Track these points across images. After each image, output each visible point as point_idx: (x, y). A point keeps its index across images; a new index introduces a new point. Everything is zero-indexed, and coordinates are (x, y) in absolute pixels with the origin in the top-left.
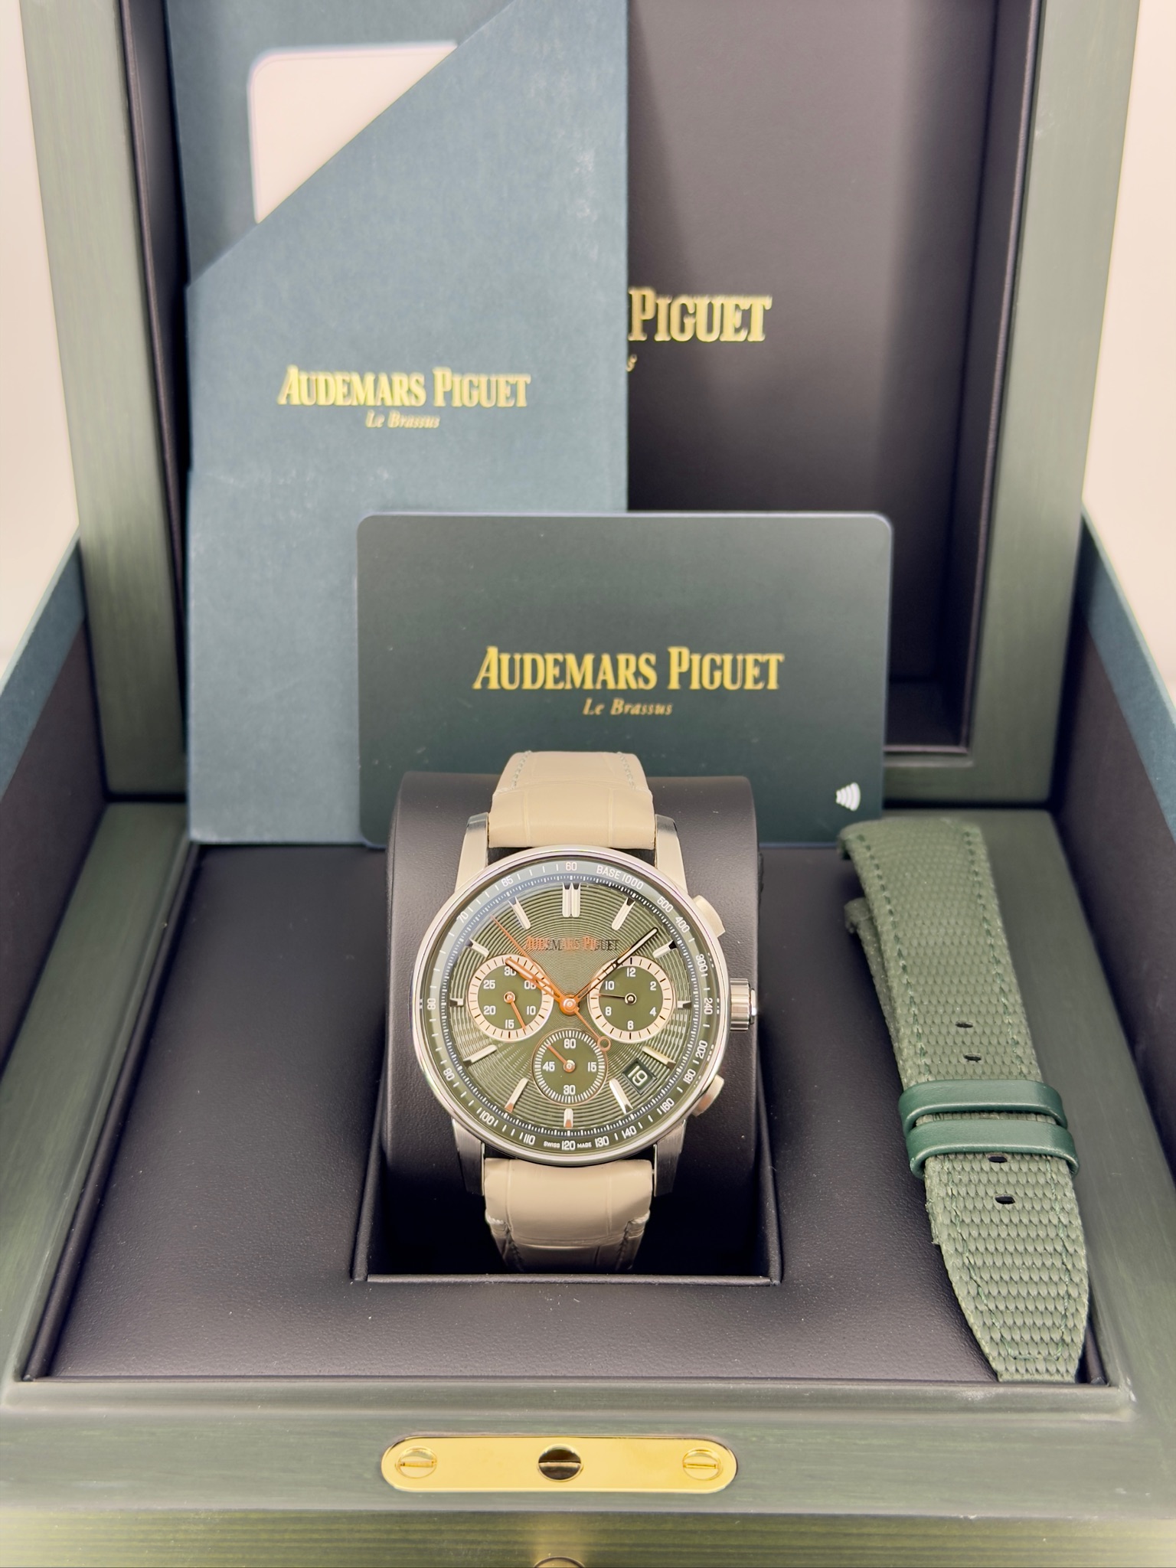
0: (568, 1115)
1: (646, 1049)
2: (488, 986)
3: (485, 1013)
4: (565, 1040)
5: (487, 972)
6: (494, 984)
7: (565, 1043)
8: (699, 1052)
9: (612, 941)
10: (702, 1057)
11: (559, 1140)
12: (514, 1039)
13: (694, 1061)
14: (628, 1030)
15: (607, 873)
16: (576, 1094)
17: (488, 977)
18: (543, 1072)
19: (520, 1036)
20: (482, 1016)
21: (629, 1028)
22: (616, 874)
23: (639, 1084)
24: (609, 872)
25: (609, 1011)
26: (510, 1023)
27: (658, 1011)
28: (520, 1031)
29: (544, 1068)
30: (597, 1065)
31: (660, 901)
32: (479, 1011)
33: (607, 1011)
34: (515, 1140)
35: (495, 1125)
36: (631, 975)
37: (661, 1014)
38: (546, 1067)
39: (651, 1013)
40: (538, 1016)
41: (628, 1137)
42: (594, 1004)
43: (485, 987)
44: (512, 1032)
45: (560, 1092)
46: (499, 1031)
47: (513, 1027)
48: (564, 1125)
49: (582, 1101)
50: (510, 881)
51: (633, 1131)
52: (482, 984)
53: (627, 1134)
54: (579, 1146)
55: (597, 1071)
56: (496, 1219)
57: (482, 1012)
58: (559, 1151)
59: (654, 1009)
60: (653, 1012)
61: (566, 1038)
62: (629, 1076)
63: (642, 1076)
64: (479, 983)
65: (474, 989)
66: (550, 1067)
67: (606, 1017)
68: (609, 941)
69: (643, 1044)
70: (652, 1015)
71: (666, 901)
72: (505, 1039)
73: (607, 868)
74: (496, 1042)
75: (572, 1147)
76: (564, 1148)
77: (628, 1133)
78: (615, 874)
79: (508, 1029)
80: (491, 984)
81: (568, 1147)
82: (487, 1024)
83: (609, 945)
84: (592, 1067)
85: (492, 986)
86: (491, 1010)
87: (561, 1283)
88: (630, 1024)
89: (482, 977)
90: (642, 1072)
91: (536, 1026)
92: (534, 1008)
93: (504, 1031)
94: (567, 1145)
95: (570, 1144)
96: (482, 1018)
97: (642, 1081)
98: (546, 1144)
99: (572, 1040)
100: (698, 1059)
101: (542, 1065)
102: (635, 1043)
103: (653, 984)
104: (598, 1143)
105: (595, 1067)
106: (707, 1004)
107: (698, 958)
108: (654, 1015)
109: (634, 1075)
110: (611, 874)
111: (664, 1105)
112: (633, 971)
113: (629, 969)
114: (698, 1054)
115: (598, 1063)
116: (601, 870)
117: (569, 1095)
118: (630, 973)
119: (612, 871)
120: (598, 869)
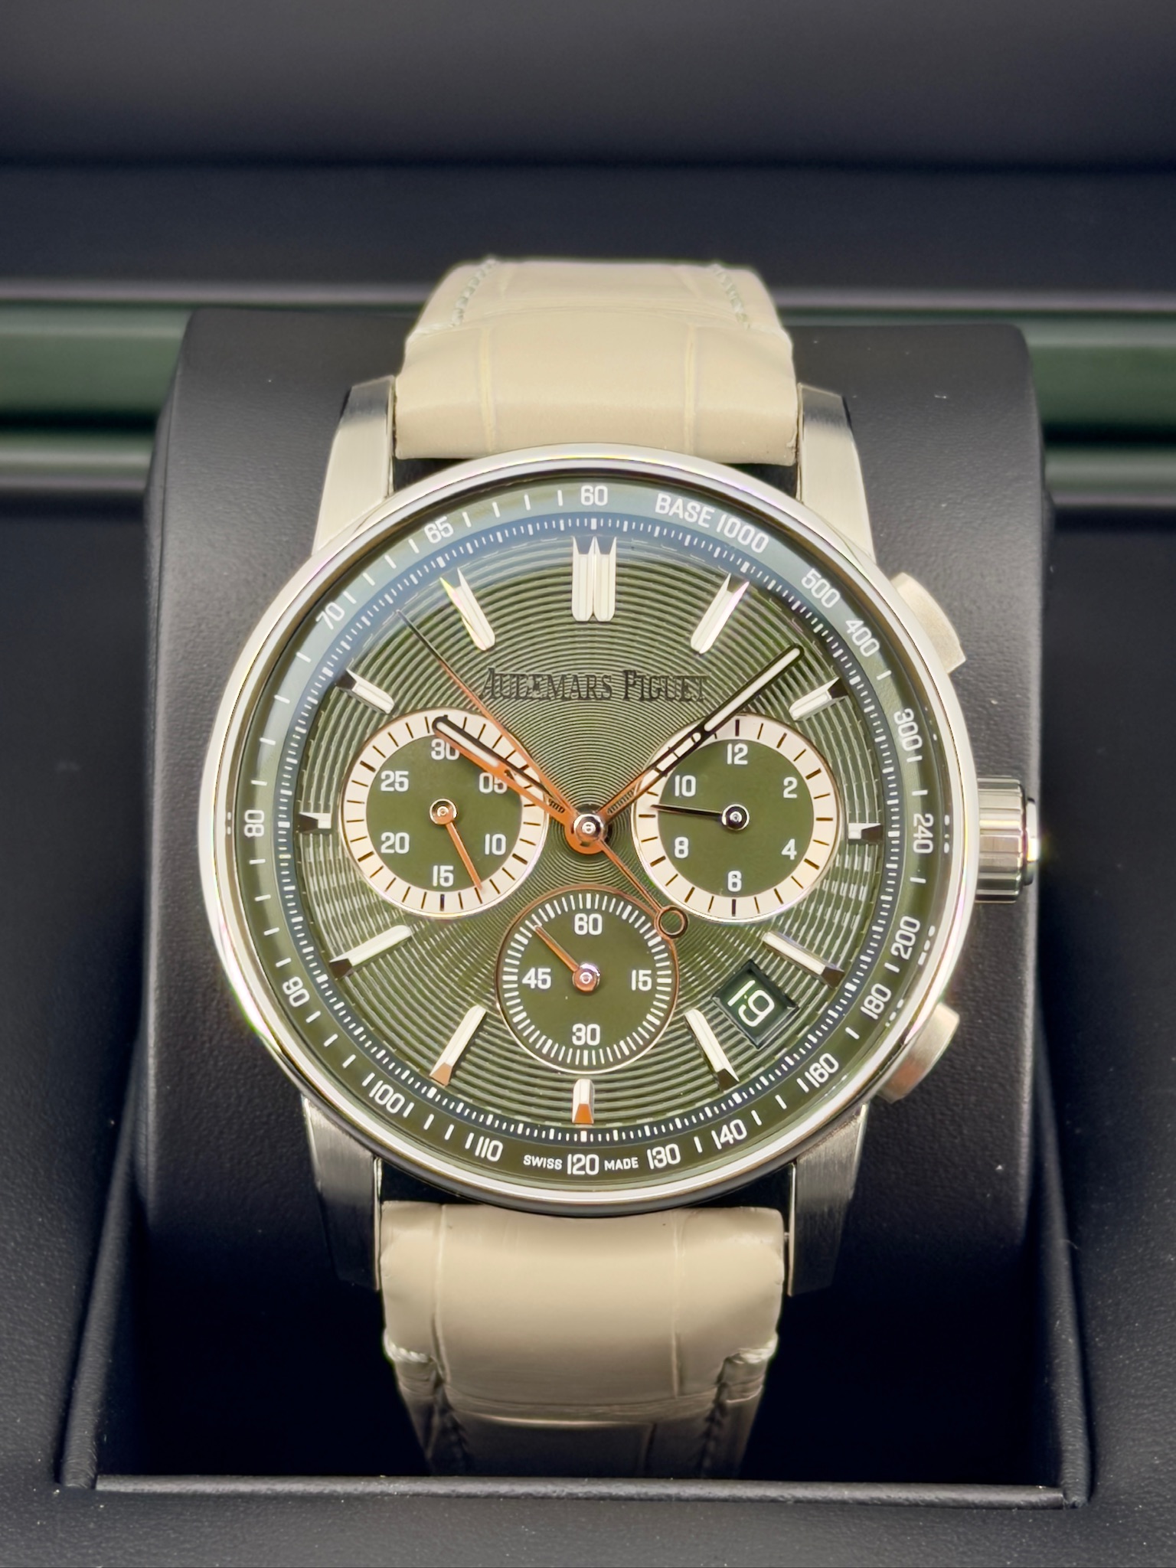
0: (582, 1093)
1: (771, 939)
2: (392, 785)
3: (384, 850)
4: (578, 916)
5: (390, 750)
6: (406, 781)
7: (577, 923)
8: (900, 943)
9: (692, 678)
10: (906, 957)
11: (561, 1152)
12: (452, 911)
13: (888, 966)
14: (727, 893)
15: (680, 512)
16: (602, 1045)
17: (392, 763)
18: (524, 989)
19: (468, 904)
20: (376, 856)
21: (731, 888)
22: (703, 516)
23: (753, 1024)
24: (685, 509)
25: (682, 846)
26: (443, 873)
27: (802, 848)
28: (468, 893)
29: (525, 981)
30: (654, 976)
31: (809, 581)
32: (367, 846)
33: (678, 847)
34: (456, 1150)
35: (406, 1114)
36: (737, 762)
37: (808, 856)
38: (530, 979)
39: (785, 852)
40: (511, 858)
41: (726, 1145)
42: (645, 830)
43: (384, 788)
44: (448, 896)
45: (564, 1037)
46: (417, 892)
47: (451, 883)
48: (574, 1115)
49: (617, 1062)
50: (446, 530)
51: (740, 1132)
52: (378, 780)
53: (723, 1140)
54: (608, 1165)
55: (654, 991)
56: (409, 1350)
57: (378, 848)
58: (560, 1177)
59: (792, 842)
60: (790, 850)
61: (578, 910)
62: (731, 1003)
63: (761, 1004)
64: (369, 777)
65: (357, 792)
66: (539, 978)
67: (676, 861)
68: (682, 678)
69: (765, 925)
70: (787, 857)
71: (824, 581)
72: (432, 911)
73: (680, 501)
74: (410, 919)
75: (592, 1168)
76: (573, 1170)
77: (727, 1135)
78: (699, 514)
79: (440, 888)
80: (398, 780)
81: (583, 1168)
82: (387, 874)
83: (685, 687)
84: (640, 979)
85: (401, 784)
86: (398, 841)
87: (559, 1498)
88: (735, 878)
89: (377, 762)
90: (760, 993)
91: (507, 881)
92: (503, 838)
93: (430, 893)
94: (579, 1163)
95: (586, 1160)
96: (375, 861)
97: (762, 1016)
98: (528, 1160)
99: (592, 916)
100: (898, 960)
101: (521, 974)
102: (746, 924)
103: (790, 783)
104: (654, 1158)
105: (649, 980)
106: (921, 828)
107: (900, 718)
108: (792, 858)
109: (743, 1001)
110: (691, 515)
111: (816, 1070)
112: (741, 750)
113: (730, 746)
114: (898, 949)
115: (655, 970)
116: (667, 505)
117: (586, 1046)
118: (734, 754)
119: (694, 508)
120: (659, 503)
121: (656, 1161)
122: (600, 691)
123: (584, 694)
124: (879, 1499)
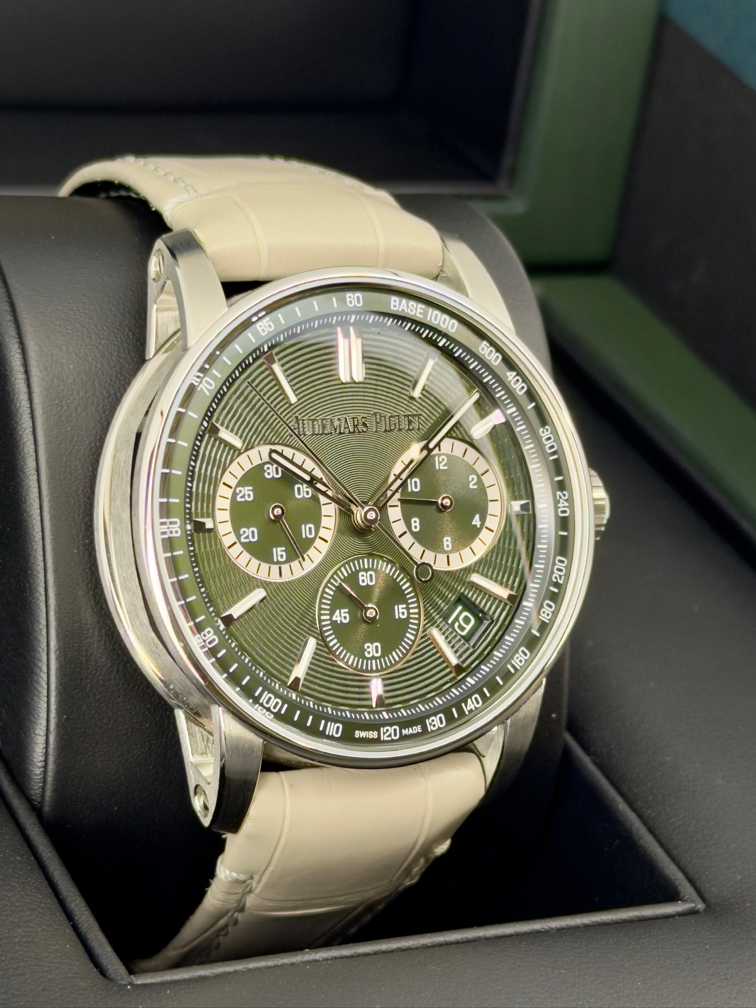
0: (376, 688)
1: (476, 578)
2: (243, 497)
3: (243, 540)
4: (361, 574)
5: (240, 474)
6: (251, 493)
7: (361, 578)
8: (556, 574)
9: (413, 416)
10: (561, 582)
11: (375, 726)
12: (287, 577)
13: (552, 588)
14: (445, 552)
15: (405, 308)
16: (383, 656)
17: (242, 482)
18: (334, 623)
19: (296, 571)
20: (238, 545)
21: (446, 548)
22: (419, 310)
23: (464, 633)
24: (408, 307)
25: (416, 523)
26: (279, 553)
27: (483, 519)
28: (295, 564)
29: (334, 619)
30: (408, 609)
31: (483, 349)
32: (232, 538)
33: (413, 525)
34: (315, 732)
35: (283, 712)
36: (442, 468)
37: (487, 524)
38: (337, 617)
39: (474, 523)
40: (318, 540)
41: (471, 711)
42: (395, 513)
43: (239, 499)
44: (283, 566)
45: (361, 654)
46: (265, 566)
47: (284, 559)
48: (374, 706)
49: (392, 665)
50: (270, 326)
51: (478, 702)
52: (235, 494)
53: (469, 708)
54: (405, 732)
55: (408, 618)
57: (239, 540)
58: (377, 741)
59: (477, 517)
60: (476, 521)
61: (360, 570)
62: (450, 621)
63: (467, 620)
64: (229, 493)
65: (223, 503)
66: (342, 616)
67: (414, 534)
69: (468, 570)
70: (476, 526)
71: (491, 348)
72: (275, 578)
73: (404, 301)
74: (265, 585)
75: (395, 735)
76: (384, 737)
77: (471, 705)
78: (416, 309)
79: (278, 562)
80: (247, 493)
81: (390, 735)
82: (246, 556)
84: (400, 611)
85: (249, 496)
86: (251, 534)
88: (447, 541)
89: (233, 482)
90: (466, 614)
91: (316, 555)
92: (312, 526)
93: (273, 566)
94: (388, 732)
95: (391, 730)
96: (238, 548)
97: (468, 628)
98: (358, 734)
99: (369, 573)
100: (557, 585)
101: (332, 614)
102: (457, 571)
103: (473, 479)
104: (430, 724)
105: (405, 611)
106: (561, 500)
107: (543, 432)
108: (478, 526)
109: (457, 619)
110: (412, 310)
111: (517, 658)
112: (443, 460)
113: (437, 458)
114: (556, 578)
115: (408, 604)
116: (397, 304)
117: (373, 658)
118: (440, 463)
119: (413, 305)
120: (392, 303)
121: (432, 726)
122: (361, 428)
123: (352, 430)
124: (597, 922)
